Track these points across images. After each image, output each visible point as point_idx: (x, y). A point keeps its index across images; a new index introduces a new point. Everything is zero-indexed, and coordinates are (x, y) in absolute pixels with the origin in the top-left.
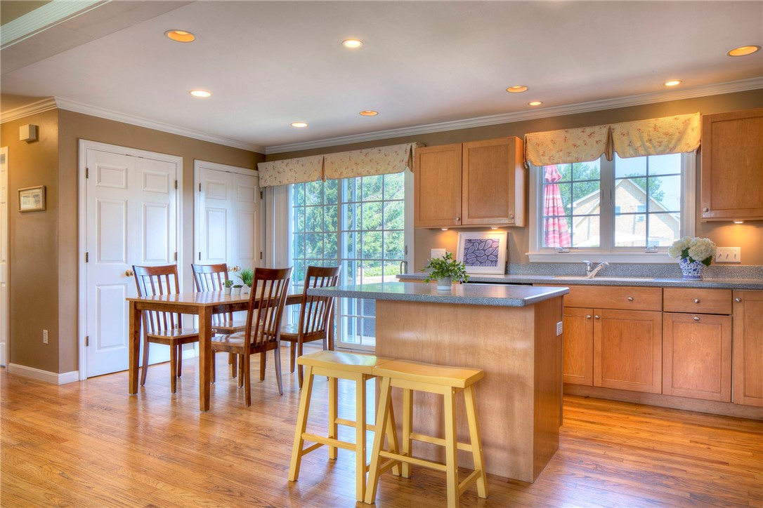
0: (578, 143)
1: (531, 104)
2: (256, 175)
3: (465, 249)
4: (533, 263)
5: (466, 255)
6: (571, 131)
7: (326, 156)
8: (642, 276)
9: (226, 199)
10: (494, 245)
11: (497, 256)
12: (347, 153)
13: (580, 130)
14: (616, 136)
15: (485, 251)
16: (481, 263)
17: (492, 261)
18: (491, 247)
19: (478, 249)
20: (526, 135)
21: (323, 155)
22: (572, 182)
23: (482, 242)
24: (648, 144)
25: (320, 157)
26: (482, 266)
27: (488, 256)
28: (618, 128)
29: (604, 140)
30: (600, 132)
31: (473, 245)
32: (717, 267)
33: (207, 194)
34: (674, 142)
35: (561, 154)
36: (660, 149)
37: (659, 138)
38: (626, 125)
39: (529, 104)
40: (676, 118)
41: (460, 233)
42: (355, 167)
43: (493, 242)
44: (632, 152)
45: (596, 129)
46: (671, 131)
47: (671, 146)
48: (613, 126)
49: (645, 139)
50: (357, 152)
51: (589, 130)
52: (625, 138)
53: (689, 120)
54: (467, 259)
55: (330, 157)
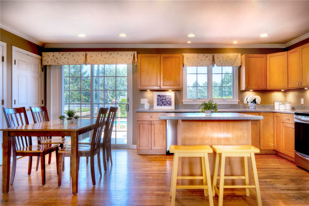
0: (203, 59)
1: (188, 42)
2: (40, 58)
3: (157, 99)
4: (184, 105)
5: (158, 102)
6: (200, 54)
7: (87, 53)
8: (223, 109)
9: (27, 70)
10: (170, 97)
11: (171, 102)
12: (100, 53)
13: (203, 54)
14: (215, 58)
15: (166, 100)
16: (165, 105)
17: (169, 104)
18: (168, 98)
19: (163, 99)
20: (183, 54)
21: (85, 52)
22: (197, 74)
23: (164, 96)
24: (225, 62)
25: (84, 53)
26: (165, 106)
27: (167, 102)
28: (216, 55)
29: (211, 59)
30: (210, 56)
31: (161, 97)
32: (245, 105)
33: (18, 66)
34: (233, 62)
35: (196, 63)
36: (229, 64)
37: (229, 60)
38: (218, 55)
39: (187, 42)
40: (234, 54)
41: (154, 92)
42: (104, 59)
43: (169, 96)
44: (220, 65)
45: (208, 55)
46: (232, 58)
47: (232, 64)
48: (214, 54)
49: (224, 60)
50: (106, 53)
51: (206, 55)
52: (218, 59)
53: (237, 55)
54: (159, 103)
55: (89, 54)
